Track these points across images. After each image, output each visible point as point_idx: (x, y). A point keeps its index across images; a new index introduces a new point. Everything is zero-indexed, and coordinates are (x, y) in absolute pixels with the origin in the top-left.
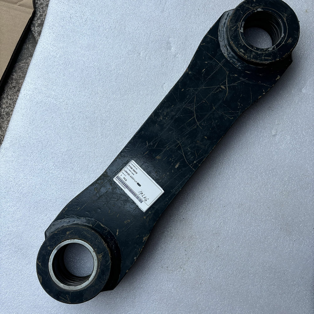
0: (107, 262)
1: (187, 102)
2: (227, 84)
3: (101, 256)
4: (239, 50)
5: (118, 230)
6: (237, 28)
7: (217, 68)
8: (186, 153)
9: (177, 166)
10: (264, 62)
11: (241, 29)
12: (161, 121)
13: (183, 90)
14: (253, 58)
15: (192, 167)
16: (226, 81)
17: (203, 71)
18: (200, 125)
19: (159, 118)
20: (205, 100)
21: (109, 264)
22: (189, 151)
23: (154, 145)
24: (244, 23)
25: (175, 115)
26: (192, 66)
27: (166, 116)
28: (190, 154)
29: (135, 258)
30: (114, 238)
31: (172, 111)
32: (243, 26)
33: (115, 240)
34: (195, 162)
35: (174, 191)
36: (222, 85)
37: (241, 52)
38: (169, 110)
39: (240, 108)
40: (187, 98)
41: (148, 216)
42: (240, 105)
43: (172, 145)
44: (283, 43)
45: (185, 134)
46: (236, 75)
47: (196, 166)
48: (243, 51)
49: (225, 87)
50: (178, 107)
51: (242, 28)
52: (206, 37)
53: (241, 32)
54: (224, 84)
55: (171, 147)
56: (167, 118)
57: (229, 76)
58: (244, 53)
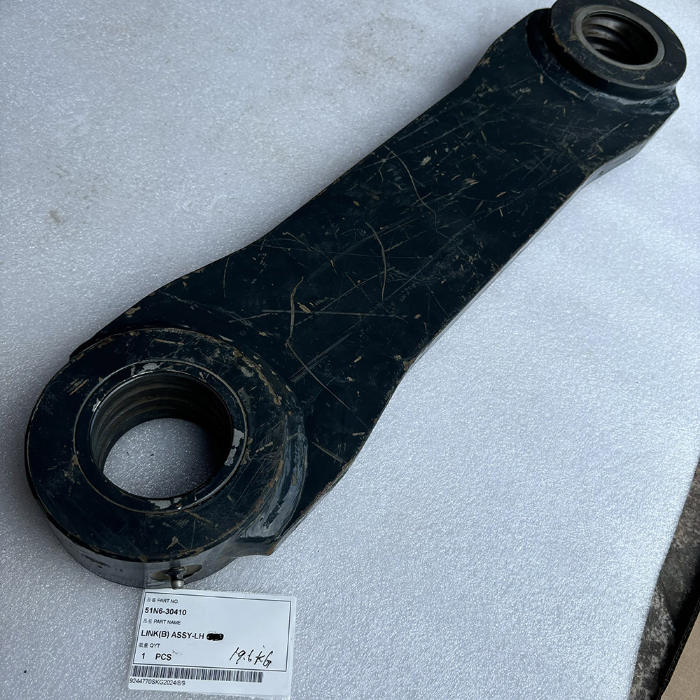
0: (559, 29)
1: (406, 286)
2: (293, 316)
3: (572, 37)
5: (542, 82)
6: (253, 447)
7: (319, 359)
8: (406, 179)
9: (427, 160)
11: (242, 441)
12: (472, 253)
13: (418, 316)
15: (392, 152)
16: (295, 323)
17: (360, 358)
18: (369, 232)
19: (476, 259)
20: (357, 284)
22: (399, 182)
23: (485, 207)
24: (228, 462)
25: (435, 261)
26: (391, 376)
27: (458, 263)
28: (395, 177)
30: (547, 71)
31: (444, 272)
32: (233, 452)
33: (544, 69)
34: (384, 161)
35: (430, 119)
36: (306, 315)
38: (453, 274)
39: (262, 252)
40: (404, 297)
42: (259, 259)
43: (440, 201)
45: (409, 218)
46: (263, 334)
47: (383, 154)
48: (243, 369)
49: (297, 308)
50: (429, 279)
51: (236, 443)
52: (350, 455)
53: (243, 431)
54: (299, 316)
55: (442, 197)
56: (457, 257)
57: (285, 334)
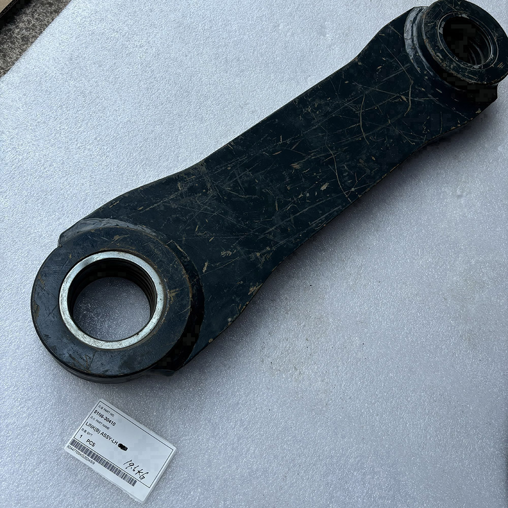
0: (183, 307)
1: (350, 101)
2: (410, 96)
3: (174, 294)
4: (436, 53)
5: (206, 264)
6: (435, 25)
7: (398, 72)
8: (341, 173)
9: (324, 188)
10: (467, 80)
11: (439, 29)
12: (308, 113)
13: (347, 82)
14: (453, 69)
15: (347, 196)
16: (409, 92)
17: (378, 68)
18: (367, 137)
19: (306, 109)
20: (377, 107)
21: (186, 312)
22: (346, 171)
23: (291, 145)
24: (444, 23)
25: (331, 112)
26: (365, 55)
27: (317, 109)
28: (348, 175)
29: (230, 320)
30: (198, 276)
31: (327, 104)
32: (443, 26)
33: (199, 279)
34: (353, 189)
35: (314, 225)
36: (403, 95)
37: (438, 56)
38: (322, 102)
39: (425, 134)
40: (352, 94)
41: (265, 253)
42: (426, 130)
43: (321, 154)
44: (492, 65)
45: (343, 144)
46: (423, 89)
47: (353, 196)
48: (441, 57)
49: (408, 99)
50: (337, 102)
51: (442, 29)
52: (386, 27)
53: (439, 33)
54: (407, 95)
55: (319, 156)
56: (318, 112)
57: (413, 87)
58: (441, 59)
